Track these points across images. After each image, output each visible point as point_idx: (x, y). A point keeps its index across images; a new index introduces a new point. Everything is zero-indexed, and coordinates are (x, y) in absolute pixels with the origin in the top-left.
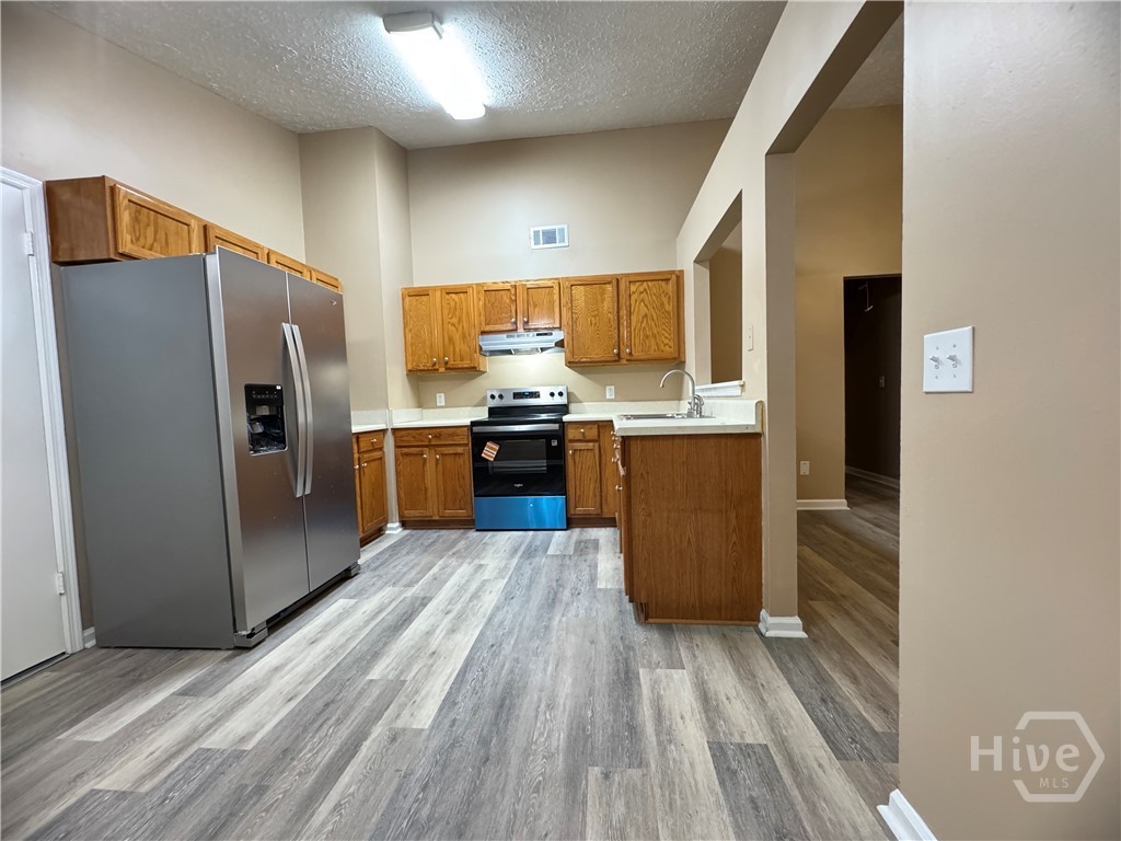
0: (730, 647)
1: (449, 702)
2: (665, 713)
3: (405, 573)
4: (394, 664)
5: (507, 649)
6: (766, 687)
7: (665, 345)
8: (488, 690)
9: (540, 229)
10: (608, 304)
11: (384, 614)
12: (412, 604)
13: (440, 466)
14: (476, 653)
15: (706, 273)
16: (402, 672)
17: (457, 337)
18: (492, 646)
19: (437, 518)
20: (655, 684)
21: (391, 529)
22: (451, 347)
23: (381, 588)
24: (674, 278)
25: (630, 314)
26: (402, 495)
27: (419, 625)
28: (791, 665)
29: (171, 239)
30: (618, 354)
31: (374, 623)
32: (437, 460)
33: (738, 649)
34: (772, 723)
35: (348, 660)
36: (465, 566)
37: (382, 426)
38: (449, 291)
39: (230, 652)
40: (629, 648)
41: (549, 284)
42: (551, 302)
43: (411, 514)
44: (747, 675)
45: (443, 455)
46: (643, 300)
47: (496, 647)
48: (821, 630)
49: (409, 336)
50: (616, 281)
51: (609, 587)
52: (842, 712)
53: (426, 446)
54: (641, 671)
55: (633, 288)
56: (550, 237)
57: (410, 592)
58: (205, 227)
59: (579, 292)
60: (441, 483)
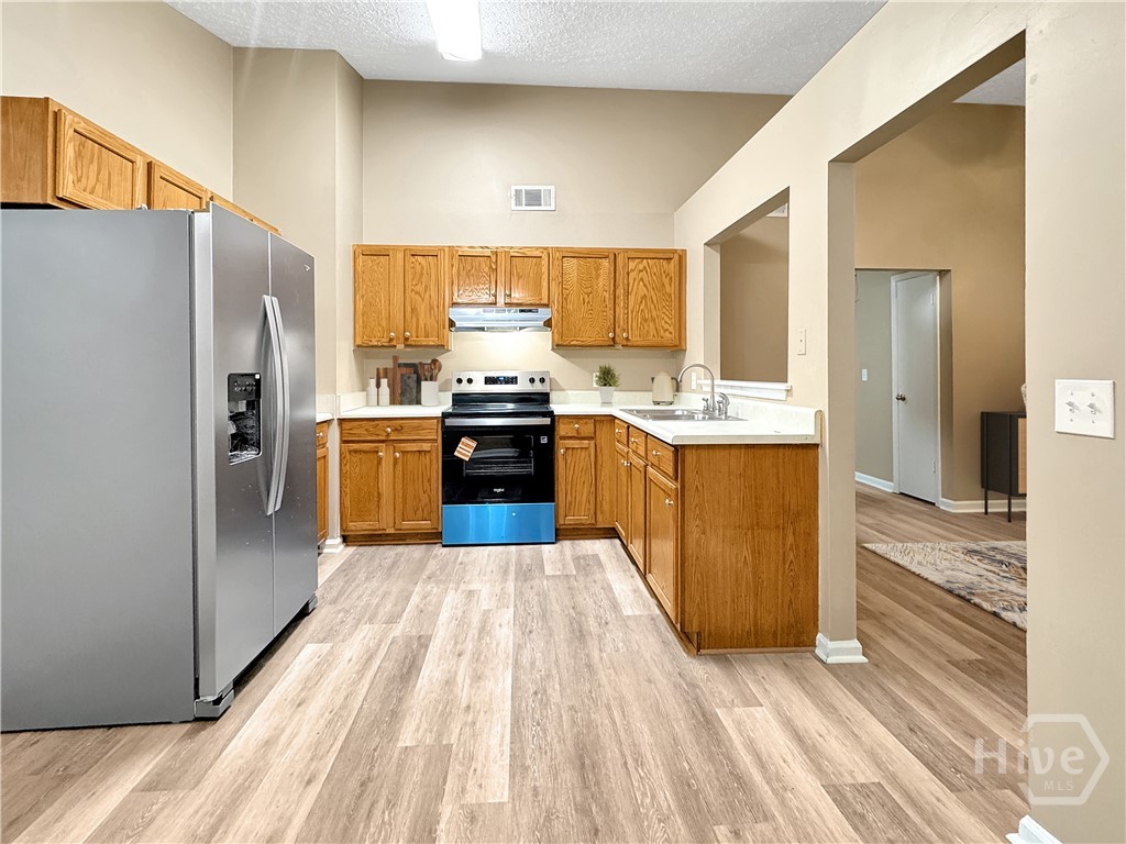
0: (797, 678)
1: (518, 767)
2: (765, 758)
3: (378, 606)
4: (424, 725)
5: (555, 694)
6: (852, 720)
7: (665, 330)
8: (557, 747)
9: (524, 188)
10: (603, 282)
11: (376, 663)
12: (408, 645)
13: (400, 467)
14: (520, 705)
15: (717, 257)
16: (440, 735)
17: (422, 308)
18: (536, 693)
19: (392, 531)
20: (739, 724)
21: (331, 546)
22: (414, 319)
23: (356, 626)
24: (676, 257)
25: (627, 293)
26: (348, 503)
27: (431, 671)
28: (866, 695)
29: (115, 179)
30: (613, 339)
31: (370, 674)
32: (396, 459)
33: (806, 679)
34: (873, 757)
35: (361, 723)
36: (451, 593)
37: (328, 417)
38: (414, 253)
39: (188, 726)
40: (694, 686)
41: (538, 253)
42: (539, 275)
43: (358, 526)
44: (828, 709)
45: (403, 452)
46: (642, 280)
47: (541, 693)
48: (875, 652)
49: (360, 304)
50: (613, 256)
51: (637, 613)
52: (934, 742)
53: (382, 441)
54: (718, 711)
55: (632, 265)
56: (534, 198)
57: (398, 630)
58: (150, 166)
59: (572, 264)
60: (399, 486)
